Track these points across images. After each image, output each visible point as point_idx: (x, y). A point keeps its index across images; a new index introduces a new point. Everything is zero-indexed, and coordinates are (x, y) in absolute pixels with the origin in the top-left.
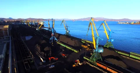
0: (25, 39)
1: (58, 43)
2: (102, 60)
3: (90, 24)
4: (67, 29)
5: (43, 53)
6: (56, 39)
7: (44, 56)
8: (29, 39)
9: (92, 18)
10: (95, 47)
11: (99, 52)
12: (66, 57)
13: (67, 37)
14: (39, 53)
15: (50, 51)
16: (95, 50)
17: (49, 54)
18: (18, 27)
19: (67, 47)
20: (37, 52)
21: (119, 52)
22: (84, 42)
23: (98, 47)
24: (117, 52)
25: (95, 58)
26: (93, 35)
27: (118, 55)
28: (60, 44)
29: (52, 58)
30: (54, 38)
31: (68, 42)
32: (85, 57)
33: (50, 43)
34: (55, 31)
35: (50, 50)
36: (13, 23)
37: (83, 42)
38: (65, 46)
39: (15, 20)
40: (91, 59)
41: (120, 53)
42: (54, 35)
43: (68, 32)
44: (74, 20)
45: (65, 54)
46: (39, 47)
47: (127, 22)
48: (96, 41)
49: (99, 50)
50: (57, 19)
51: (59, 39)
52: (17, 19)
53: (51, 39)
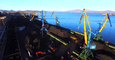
0: (19, 30)
1: (48, 33)
2: (93, 56)
3: (82, 16)
4: (57, 20)
5: (31, 46)
6: (46, 30)
7: (32, 49)
8: (22, 29)
9: (84, 9)
10: (86, 42)
11: (91, 48)
12: (54, 51)
13: (57, 28)
14: (28, 46)
15: (39, 44)
16: (86, 46)
17: (38, 48)
18: (16, 17)
19: (56, 39)
20: (26, 45)
21: (109, 46)
22: (73, 33)
23: (90, 43)
24: (107, 45)
25: (86, 55)
26: (85, 30)
27: (110, 50)
28: (50, 35)
29: (40, 52)
30: (44, 29)
31: (57, 33)
32: (74, 51)
33: (41, 33)
34: (47, 22)
35: (39, 42)
36: (13, 15)
37: (71, 33)
38: (54, 37)
39: (15, 12)
40: (82, 55)
41: (112, 47)
42: (44, 26)
43: (58, 23)
44: (64, 11)
45: (53, 48)
46: (29, 39)
47: (111, 14)
48: (88, 37)
49: (91, 46)
50: (50, 11)
51: (49, 29)
52: (17, 11)
53: (41, 30)
